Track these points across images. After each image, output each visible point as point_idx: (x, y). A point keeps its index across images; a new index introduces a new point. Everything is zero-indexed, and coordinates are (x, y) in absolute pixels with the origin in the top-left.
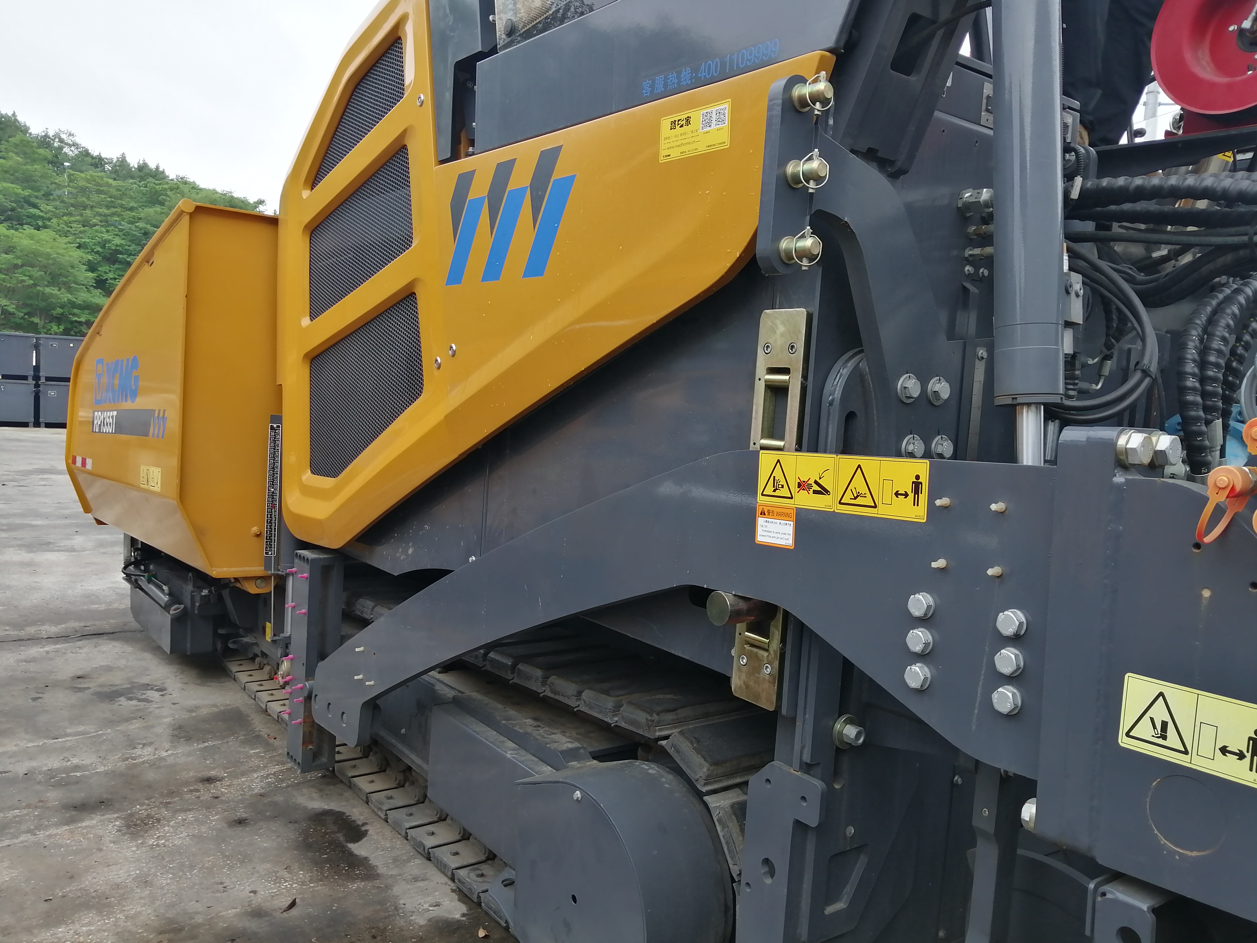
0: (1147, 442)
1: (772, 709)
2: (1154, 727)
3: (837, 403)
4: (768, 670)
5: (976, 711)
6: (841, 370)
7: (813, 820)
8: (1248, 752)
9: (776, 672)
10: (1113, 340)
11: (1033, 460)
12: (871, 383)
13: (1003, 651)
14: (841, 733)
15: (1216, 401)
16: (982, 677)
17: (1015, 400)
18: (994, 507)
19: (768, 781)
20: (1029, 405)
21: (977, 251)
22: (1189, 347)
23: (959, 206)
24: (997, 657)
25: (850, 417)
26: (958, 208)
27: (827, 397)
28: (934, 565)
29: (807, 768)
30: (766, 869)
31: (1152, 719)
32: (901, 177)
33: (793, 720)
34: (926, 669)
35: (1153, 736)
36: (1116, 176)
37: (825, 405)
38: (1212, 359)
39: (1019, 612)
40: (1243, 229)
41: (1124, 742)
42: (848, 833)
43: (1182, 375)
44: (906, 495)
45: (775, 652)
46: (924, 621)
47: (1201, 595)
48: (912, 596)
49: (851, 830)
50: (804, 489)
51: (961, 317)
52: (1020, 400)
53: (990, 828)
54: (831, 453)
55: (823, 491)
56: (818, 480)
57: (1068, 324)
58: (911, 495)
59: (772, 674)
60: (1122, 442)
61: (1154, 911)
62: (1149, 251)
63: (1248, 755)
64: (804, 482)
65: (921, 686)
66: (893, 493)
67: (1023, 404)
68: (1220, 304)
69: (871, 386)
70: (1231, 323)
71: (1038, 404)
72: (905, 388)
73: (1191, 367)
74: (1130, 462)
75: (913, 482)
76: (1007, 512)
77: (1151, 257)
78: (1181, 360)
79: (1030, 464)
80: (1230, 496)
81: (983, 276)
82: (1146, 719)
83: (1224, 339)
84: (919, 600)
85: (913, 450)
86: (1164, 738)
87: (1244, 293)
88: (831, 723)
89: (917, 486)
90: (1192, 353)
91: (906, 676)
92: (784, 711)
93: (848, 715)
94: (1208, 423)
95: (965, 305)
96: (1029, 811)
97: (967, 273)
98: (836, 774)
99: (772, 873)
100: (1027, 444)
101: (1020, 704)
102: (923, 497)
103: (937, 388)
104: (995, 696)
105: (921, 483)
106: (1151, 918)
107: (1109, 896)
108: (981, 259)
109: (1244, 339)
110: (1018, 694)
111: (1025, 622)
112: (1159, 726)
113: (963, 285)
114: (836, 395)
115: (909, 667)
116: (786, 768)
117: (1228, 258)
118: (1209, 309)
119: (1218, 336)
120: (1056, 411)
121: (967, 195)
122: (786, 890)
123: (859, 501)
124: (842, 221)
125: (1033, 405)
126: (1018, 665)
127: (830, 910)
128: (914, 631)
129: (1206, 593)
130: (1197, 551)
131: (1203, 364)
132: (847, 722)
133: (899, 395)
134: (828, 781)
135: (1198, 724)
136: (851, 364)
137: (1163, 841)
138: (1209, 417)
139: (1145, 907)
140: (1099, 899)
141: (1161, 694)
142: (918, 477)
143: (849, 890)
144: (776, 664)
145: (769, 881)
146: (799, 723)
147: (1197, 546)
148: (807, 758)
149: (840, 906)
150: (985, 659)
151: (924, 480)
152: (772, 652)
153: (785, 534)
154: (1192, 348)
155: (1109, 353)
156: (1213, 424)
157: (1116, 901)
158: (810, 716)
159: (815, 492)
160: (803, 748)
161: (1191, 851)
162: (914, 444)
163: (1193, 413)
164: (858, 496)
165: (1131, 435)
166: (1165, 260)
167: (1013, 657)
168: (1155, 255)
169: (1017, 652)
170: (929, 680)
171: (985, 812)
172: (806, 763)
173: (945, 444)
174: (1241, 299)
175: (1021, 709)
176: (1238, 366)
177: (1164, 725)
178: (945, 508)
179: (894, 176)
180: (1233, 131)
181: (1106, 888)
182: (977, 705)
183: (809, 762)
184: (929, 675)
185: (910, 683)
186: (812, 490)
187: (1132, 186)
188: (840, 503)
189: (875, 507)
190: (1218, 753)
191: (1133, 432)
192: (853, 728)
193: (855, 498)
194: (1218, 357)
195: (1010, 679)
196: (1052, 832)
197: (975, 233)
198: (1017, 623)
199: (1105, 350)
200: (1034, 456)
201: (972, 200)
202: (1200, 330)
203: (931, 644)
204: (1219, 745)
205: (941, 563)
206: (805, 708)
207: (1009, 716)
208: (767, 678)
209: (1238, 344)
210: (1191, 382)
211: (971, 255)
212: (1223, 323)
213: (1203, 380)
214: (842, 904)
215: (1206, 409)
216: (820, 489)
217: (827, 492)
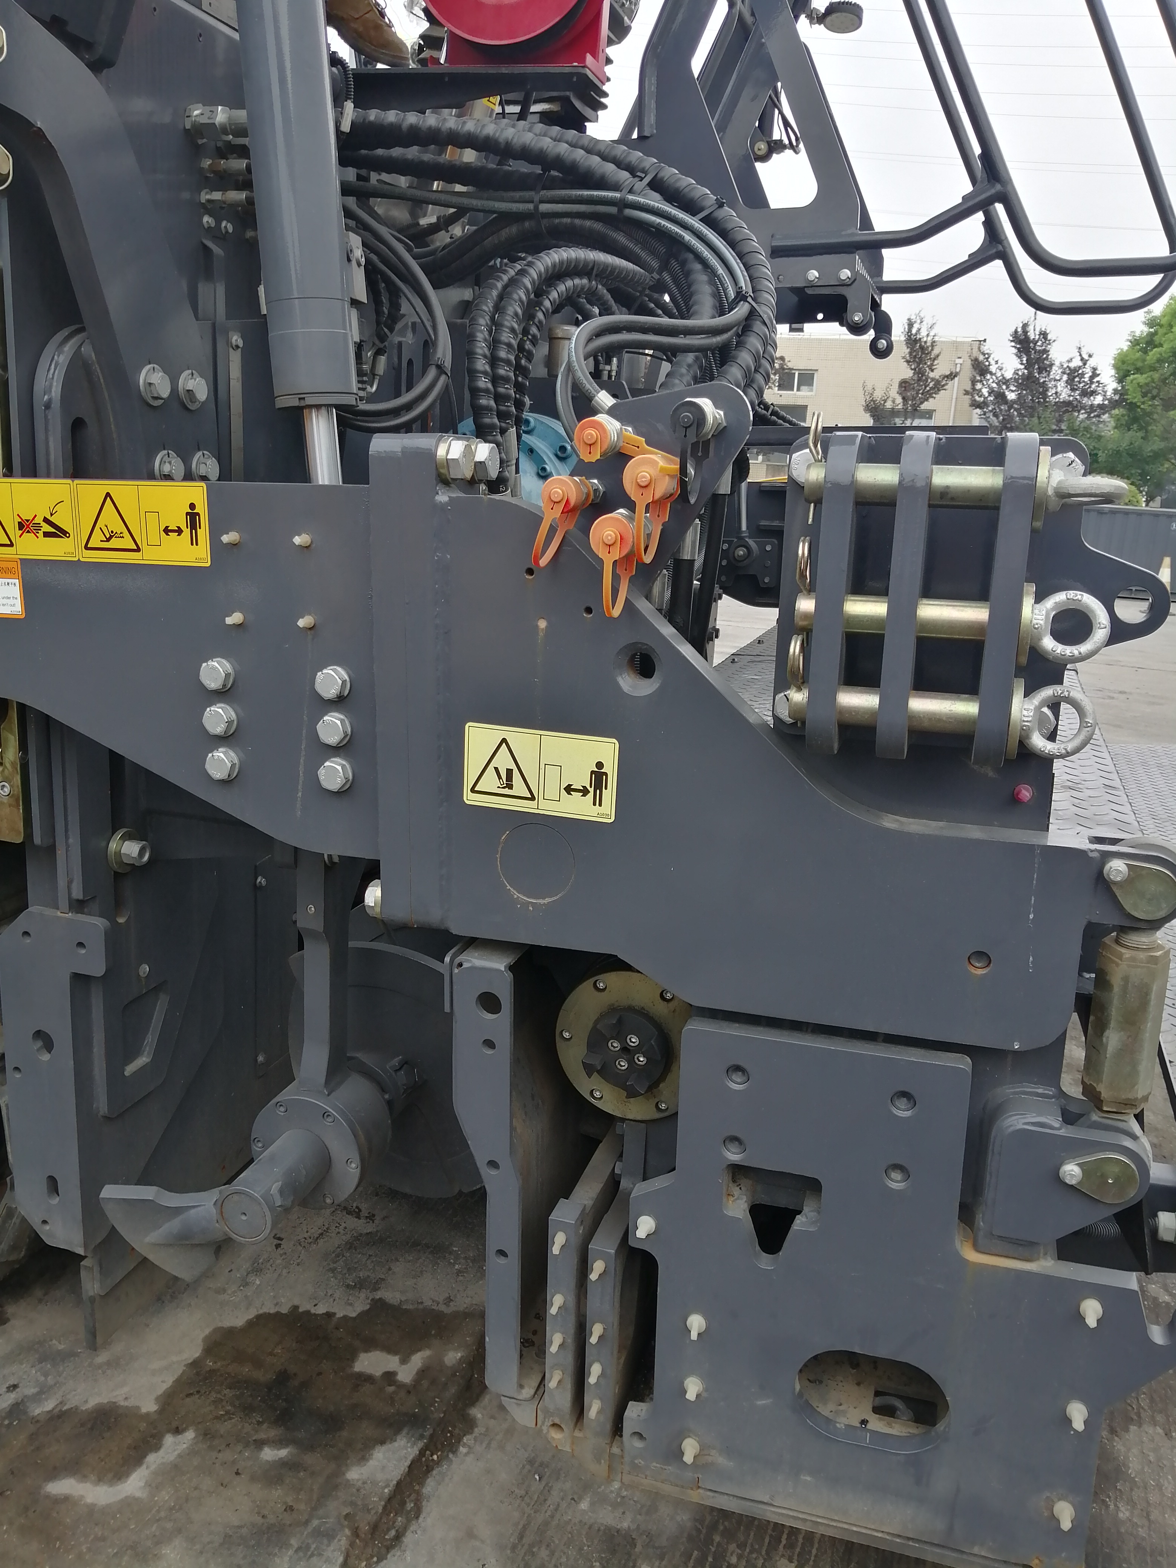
0: (468, 452)
1: (19, 840)
2: (500, 777)
3: (56, 405)
4: (5, 789)
5: (300, 794)
6: (56, 357)
7: (97, 968)
8: (591, 787)
9: (18, 790)
10: (386, 330)
11: (330, 479)
12: (101, 377)
13: (326, 718)
14: (118, 854)
15: (509, 406)
16: (303, 753)
17: (302, 401)
18: (297, 540)
19: (26, 933)
20: (318, 407)
21: (217, 196)
22: (478, 339)
23: (188, 127)
24: (320, 726)
25: (77, 426)
26: (187, 131)
27: (40, 397)
28: (229, 621)
29: (78, 906)
30: (40, 1044)
31: (496, 769)
32: (105, 71)
33: (51, 850)
34: (232, 754)
35: (499, 787)
36: (385, 108)
37: (39, 409)
38: (503, 354)
39: (339, 669)
40: (527, 194)
41: (470, 798)
42: (141, 974)
43: (472, 373)
44: (179, 531)
45: (13, 764)
46: (222, 694)
47: (537, 626)
48: (204, 665)
49: (145, 969)
50: (28, 532)
51: (203, 288)
52: (309, 401)
53: (318, 925)
54: (56, 477)
55: (59, 532)
56: (49, 517)
57: (354, 303)
58: (187, 532)
59: (13, 795)
60: (441, 452)
61: (511, 968)
62: (414, 215)
63: (592, 790)
64: (28, 521)
65: (229, 776)
66: (162, 529)
67: (310, 407)
68: (505, 287)
69: (102, 380)
70: (519, 311)
71: (328, 406)
72: (150, 384)
73: (482, 364)
74: (452, 477)
75: (187, 514)
76: (314, 545)
77: (418, 224)
78: (470, 355)
79: (326, 483)
80: (565, 511)
81: (227, 232)
82: (491, 769)
83: (513, 330)
84: (214, 668)
85: (171, 471)
86: (510, 786)
87: (530, 275)
88: (104, 844)
89: (193, 518)
90: (481, 347)
91: (207, 766)
92: (37, 840)
93: (125, 830)
94: (503, 431)
95: (208, 274)
96: (373, 895)
97: (206, 226)
98: (118, 904)
99: (49, 1045)
100: (321, 458)
101: (351, 778)
102: (203, 533)
103: (191, 385)
104: (322, 772)
105: (198, 514)
106: (509, 976)
107: (465, 965)
108: (222, 208)
109: (531, 332)
110: (348, 766)
111: (348, 679)
112: (504, 776)
113: (202, 243)
114: (53, 394)
115: (210, 755)
116: (49, 912)
117: (511, 231)
118: (495, 293)
119: (507, 327)
120: (345, 416)
121: (196, 113)
122: (72, 1062)
123: (114, 543)
124: (33, 126)
125: (323, 408)
126: (345, 733)
127: (129, 1070)
128: (212, 709)
129: (542, 624)
130: (531, 577)
131: (494, 361)
132: (124, 838)
133: (143, 394)
134: (109, 915)
135: (542, 766)
136: (69, 348)
137: (517, 895)
138: (503, 425)
139: (502, 968)
140: (456, 971)
141: (504, 741)
142: (192, 506)
143: (151, 1039)
144: (18, 779)
145: (46, 1057)
146: (60, 853)
147: (530, 571)
148: (77, 893)
149: (142, 1060)
150: (304, 731)
151: (202, 509)
152: (8, 765)
153: (9, 598)
154: (482, 340)
155: (382, 346)
156: (507, 433)
157: (473, 968)
158: (74, 840)
159: (47, 535)
160: (70, 882)
161: (544, 898)
162: (170, 463)
163: (487, 421)
164: (111, 537)
165: (450, 443)
166: (434, 229)
167: (339, 722)
168: (424, 222)
169: (342, 717)
170: (237, 766)
171: (312, 909)
172: (78, 900)
173: (209, 462)
174: (527, 282)
175: (352, 783)
176: (527, 364)
177: (509, 772)
178: (233, 545)
179: (97, 66)
180: (505, 70)
181: (461, 958)
182: (300, 787)
183: (81, 897)
184: (236, 761)
185: (213, 774)
186: (41, 533)
187: (405, 125)
188: (86, 548)
189: (138, 550)
190: (563, 792)
191: (452, 440)
192: (134, 844)
193: (108, 540)
194: (508, 352)
195: (336, 750)
196: (400, 914)
197: (211, 169)
198: (340, 682)
199: (377, 342)
200: (330, 474)
201: (204, 120)
202: (487, 318)
203: (235, 722)
204: (564, 785)
205: (235, 618)
206: (66, 831)
207: (339, 794)
208: (6, 802)
209: (525, 338)
210: (483, 383)
211: (209, 201)
212: (510, 311)
213: (496, 380)
214: (144, 1059)
215: (502, 416)
216: (54, 531)
217: (65, 533)
